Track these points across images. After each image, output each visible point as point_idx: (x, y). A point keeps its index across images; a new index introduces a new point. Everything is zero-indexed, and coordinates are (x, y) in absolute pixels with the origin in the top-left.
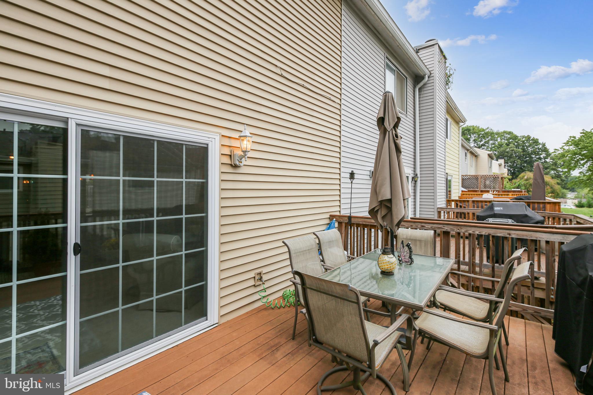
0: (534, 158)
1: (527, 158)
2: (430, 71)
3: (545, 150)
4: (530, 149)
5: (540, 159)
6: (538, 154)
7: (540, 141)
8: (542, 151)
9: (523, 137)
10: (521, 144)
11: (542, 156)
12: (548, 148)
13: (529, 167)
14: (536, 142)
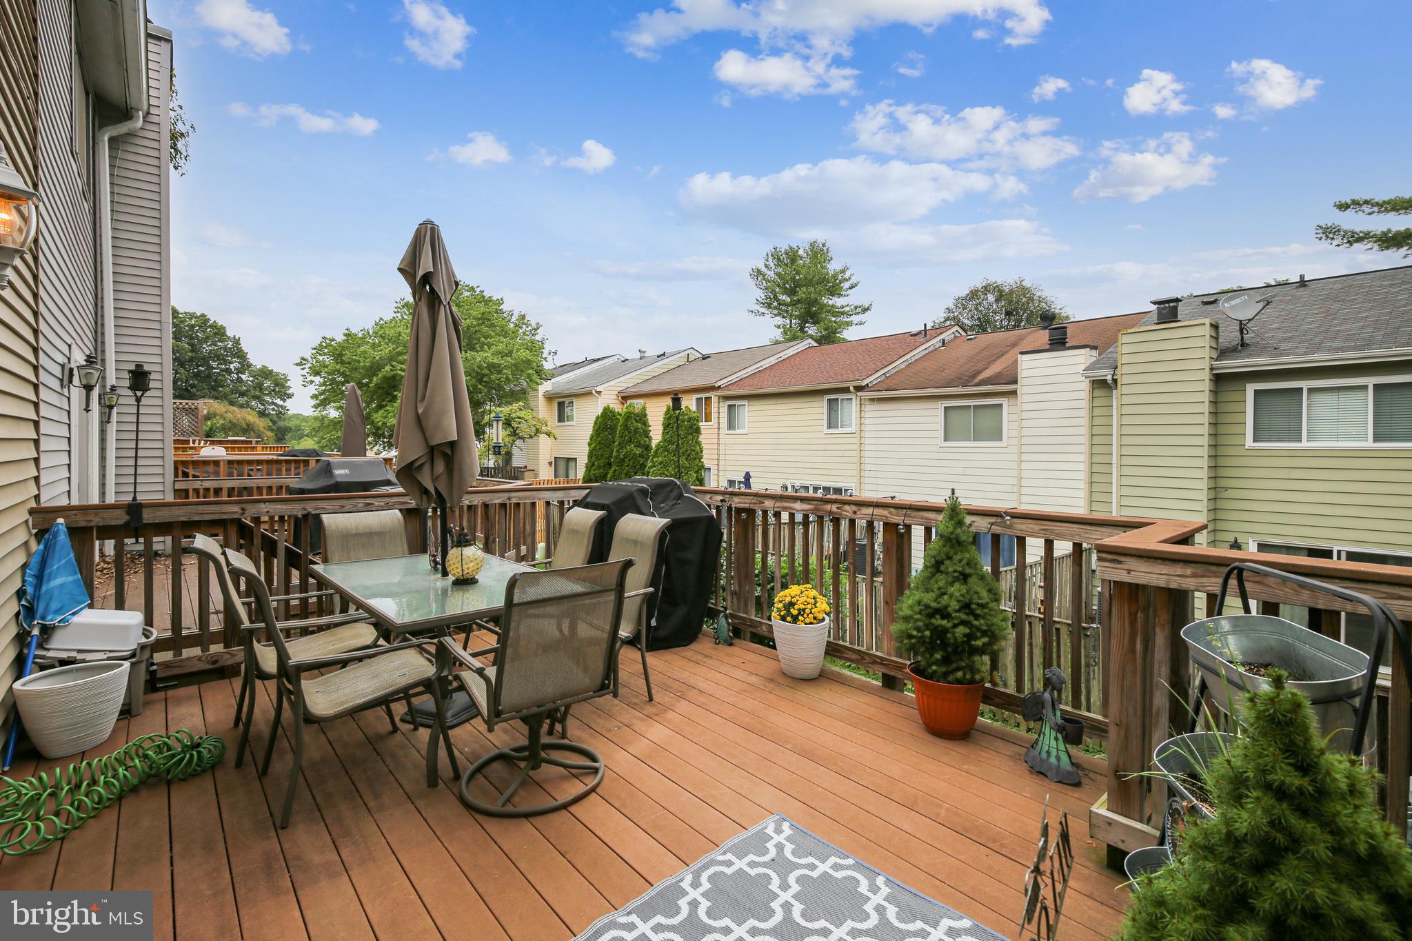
0: (214, 368)
1: (200, 366)
2: (149, 105)
3: (240, 354)
4: (206, 348)
5: (229, 371)
6: (225, 362)
7: (230, 333)
8: (234, 356)
9: (193, 316)
10: (187, 331)
11: (232, 367)
12: (245, 349)
13: (204, 389)
14: (220, 332)
